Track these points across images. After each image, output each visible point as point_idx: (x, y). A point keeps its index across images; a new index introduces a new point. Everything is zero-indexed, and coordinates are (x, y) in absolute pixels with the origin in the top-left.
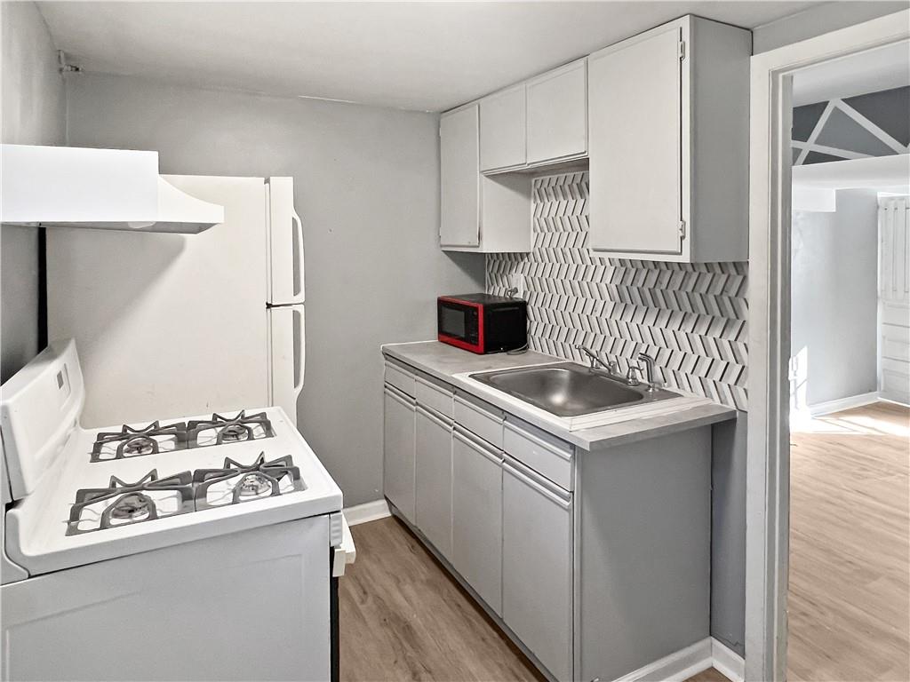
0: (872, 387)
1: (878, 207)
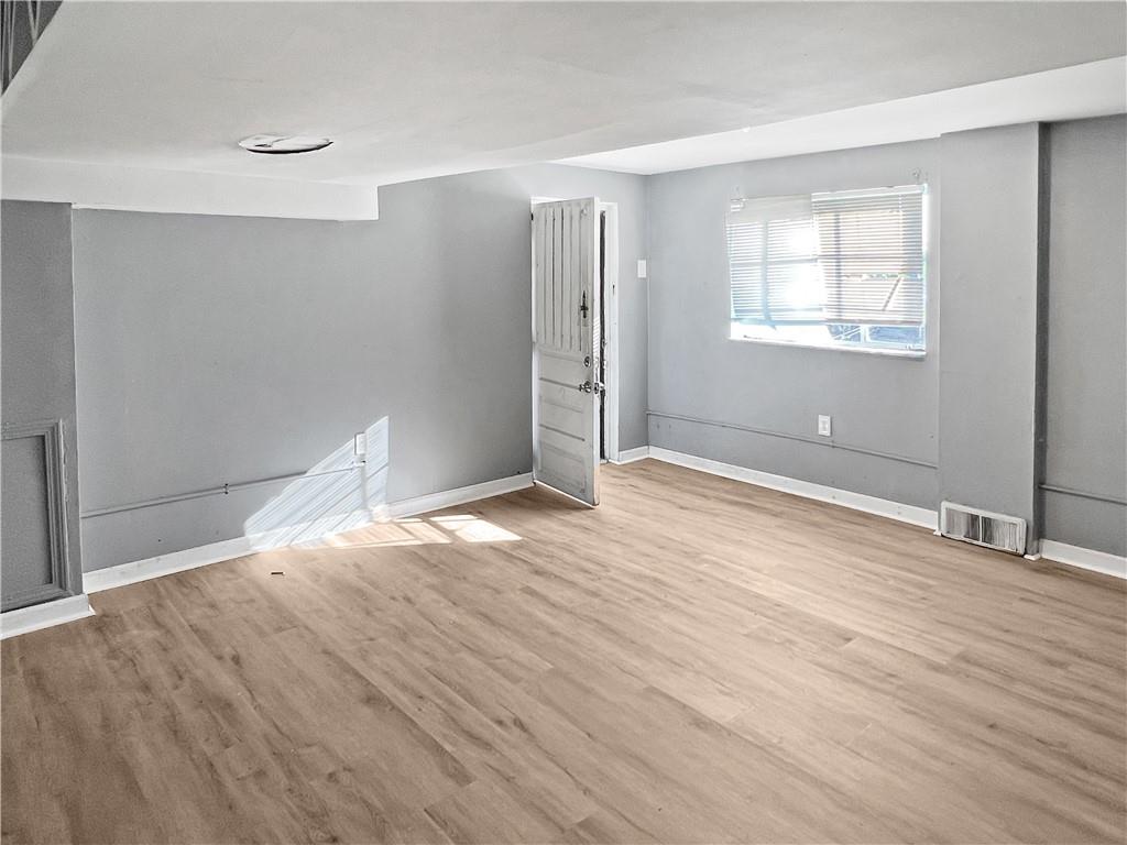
1: (532, 217)
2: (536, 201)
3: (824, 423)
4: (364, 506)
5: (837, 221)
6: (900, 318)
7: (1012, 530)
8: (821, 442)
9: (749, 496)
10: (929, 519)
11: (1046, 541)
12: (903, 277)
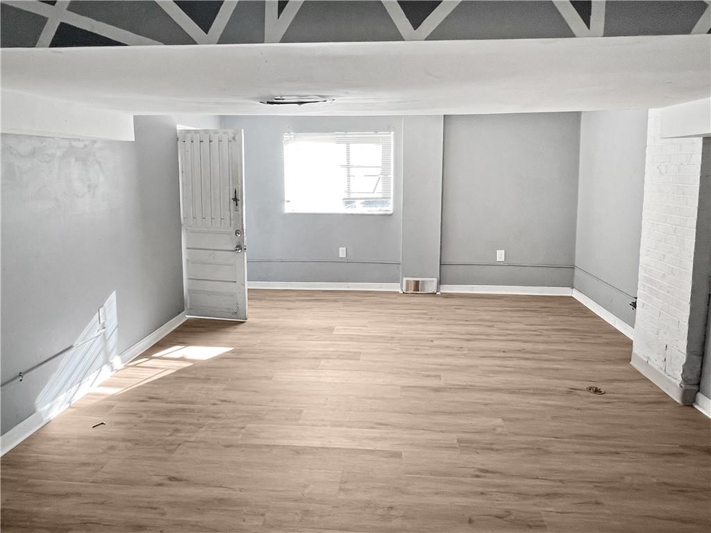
0: (180, 309)
1: (178, 139)
2: (180, 127)
3: (343, 251)
4: (107, 362)
5: (348, 149)
6: (380, 196)
7: (431, 285)
8: (342, 261)
9: (311, 296)
10: (396, 287)
11: (442, 285)
12: (381, 176)
